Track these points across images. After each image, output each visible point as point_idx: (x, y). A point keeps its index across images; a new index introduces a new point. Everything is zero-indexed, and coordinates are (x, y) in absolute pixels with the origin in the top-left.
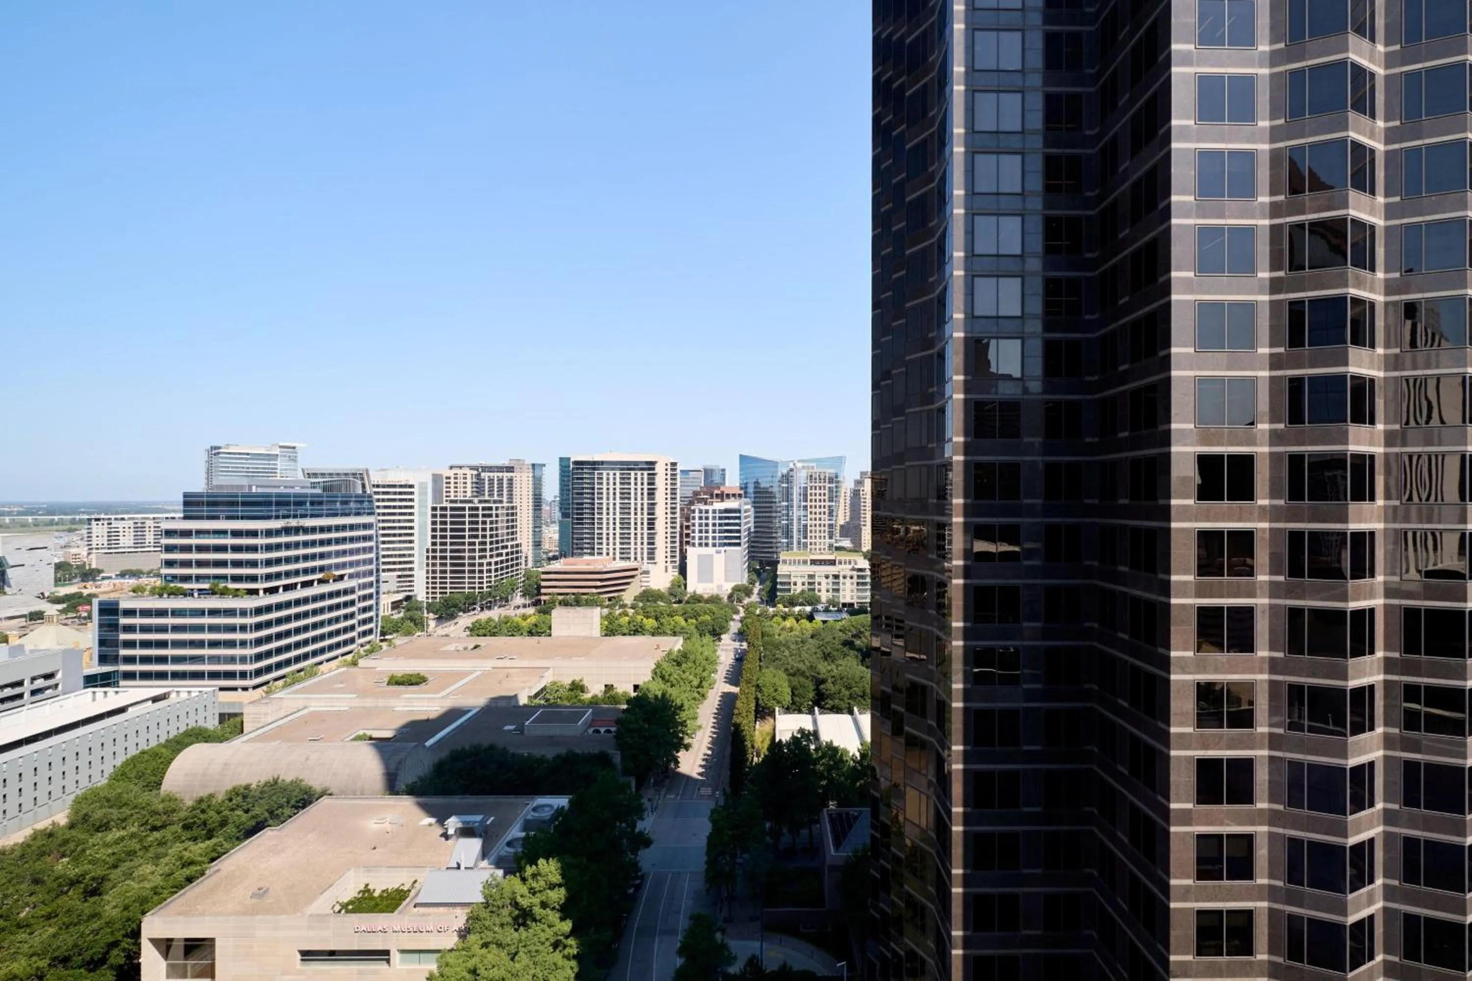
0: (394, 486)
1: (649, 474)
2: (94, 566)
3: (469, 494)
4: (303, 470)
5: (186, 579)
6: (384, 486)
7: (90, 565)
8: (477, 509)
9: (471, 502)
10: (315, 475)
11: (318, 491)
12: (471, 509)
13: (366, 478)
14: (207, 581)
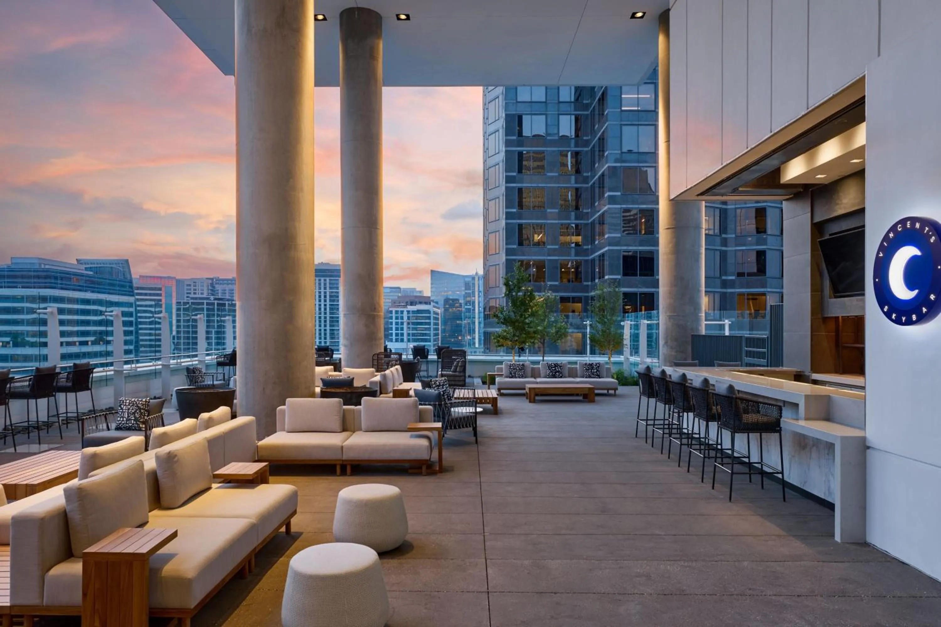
1: (330, 280)
3: (205, 292)
8: (213, 304)
9: (208, 299)
12: (207, 304)
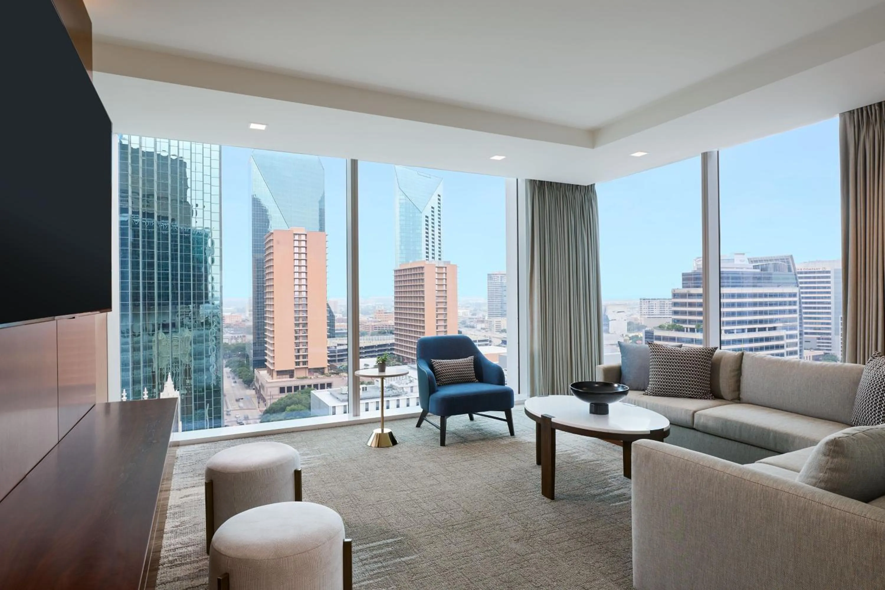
0: (814, 272)
2: (643, 324)
4: (748, 259)
5: (684, 321)
6: (806, 273)
7: (641, 323)
10: (756, 261)
11: (758, 271)
13: (791, 261)
14: (694, 323)
